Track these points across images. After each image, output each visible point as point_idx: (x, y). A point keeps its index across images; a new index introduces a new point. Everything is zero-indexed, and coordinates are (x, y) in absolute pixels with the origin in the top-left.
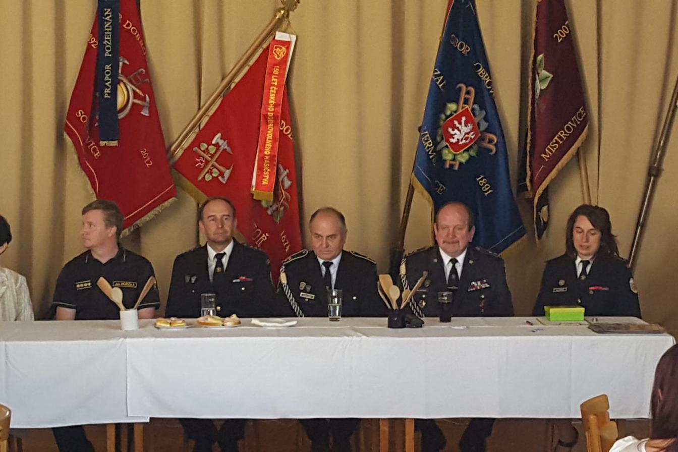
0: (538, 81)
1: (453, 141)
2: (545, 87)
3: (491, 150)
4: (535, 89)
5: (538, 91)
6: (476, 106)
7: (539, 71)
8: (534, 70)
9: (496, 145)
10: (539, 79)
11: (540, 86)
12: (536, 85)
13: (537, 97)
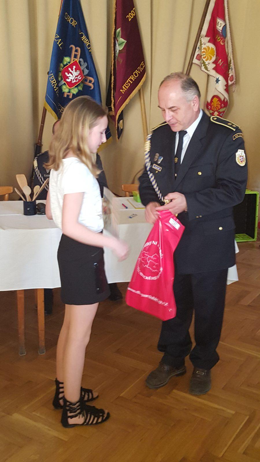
0: (117, 45)
1: (69, 80)
2: (122, 49)
3: (90, 87)
4: (116, 50)
5: (118, 51)
6: (81, 60)
7: (118, 39)
8: (115, 38)
9: (93, 84)
10: (118, 43)
11: (119, 48)
12: (116, 48)
13: (117, 55)
